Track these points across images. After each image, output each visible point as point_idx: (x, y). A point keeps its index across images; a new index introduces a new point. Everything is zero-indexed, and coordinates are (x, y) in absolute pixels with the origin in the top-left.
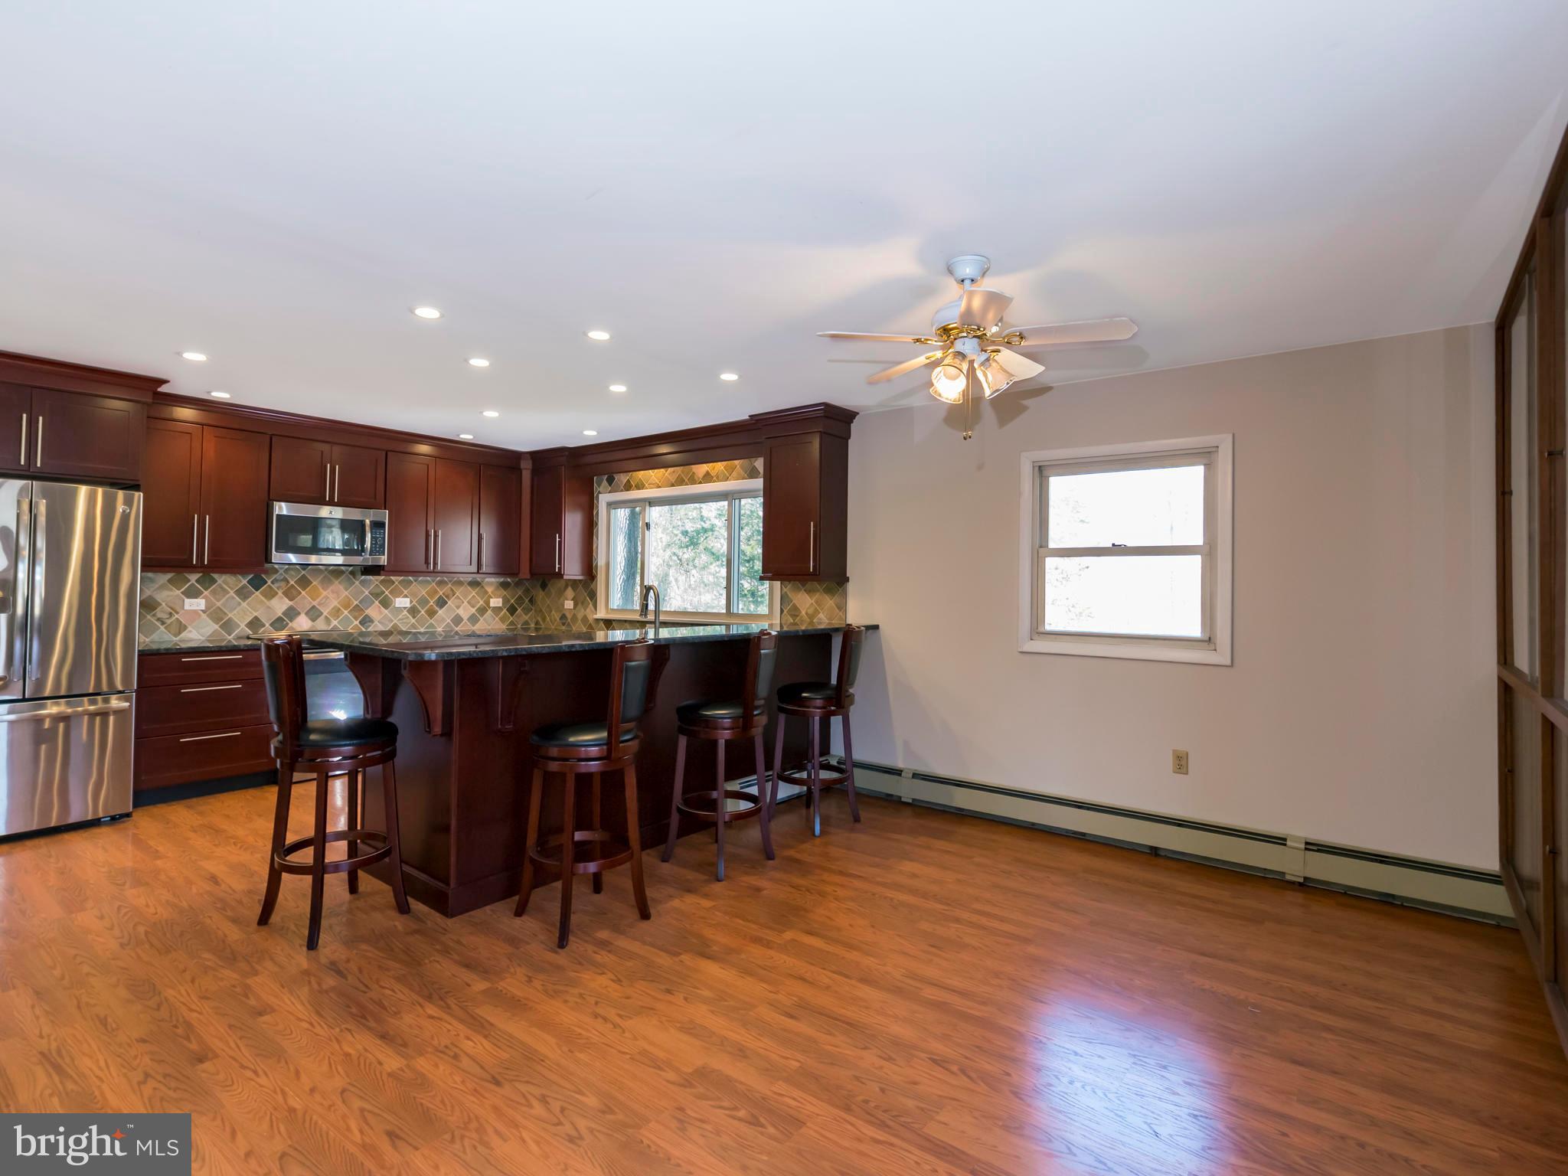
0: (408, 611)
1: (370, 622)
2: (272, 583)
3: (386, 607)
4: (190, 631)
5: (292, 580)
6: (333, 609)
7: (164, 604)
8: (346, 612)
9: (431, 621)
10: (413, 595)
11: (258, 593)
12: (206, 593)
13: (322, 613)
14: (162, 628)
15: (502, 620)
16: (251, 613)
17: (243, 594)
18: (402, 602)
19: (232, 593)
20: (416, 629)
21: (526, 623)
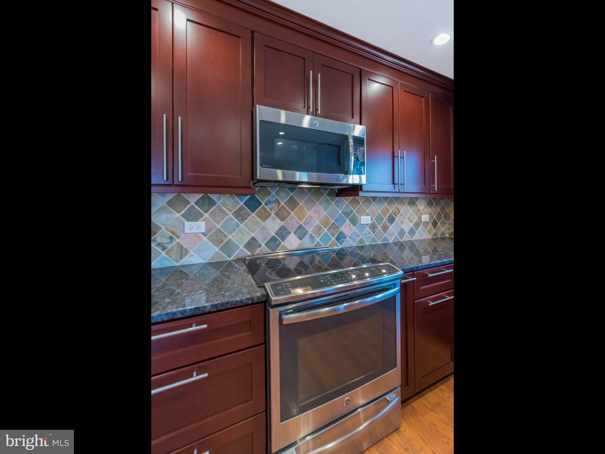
0: (369, 227)
1: (343, 237)
2: (266, 204)
3: (355, 225)
4: (192, 255)
5: (283, 202)
6: (315, 227)
7: (164, 228)
8: (326, 230)
9: (385, 235)
10: (373, 213)
11: (253, 214)
12: (206, 215)
13: (308, 232)
14: (163, 253)
15: (429, 232)
16: (248, 234)
17: (240, 215)
18: (366, 220)
19: (230, 215)
20: (375, 242)
21: (443, 233)
